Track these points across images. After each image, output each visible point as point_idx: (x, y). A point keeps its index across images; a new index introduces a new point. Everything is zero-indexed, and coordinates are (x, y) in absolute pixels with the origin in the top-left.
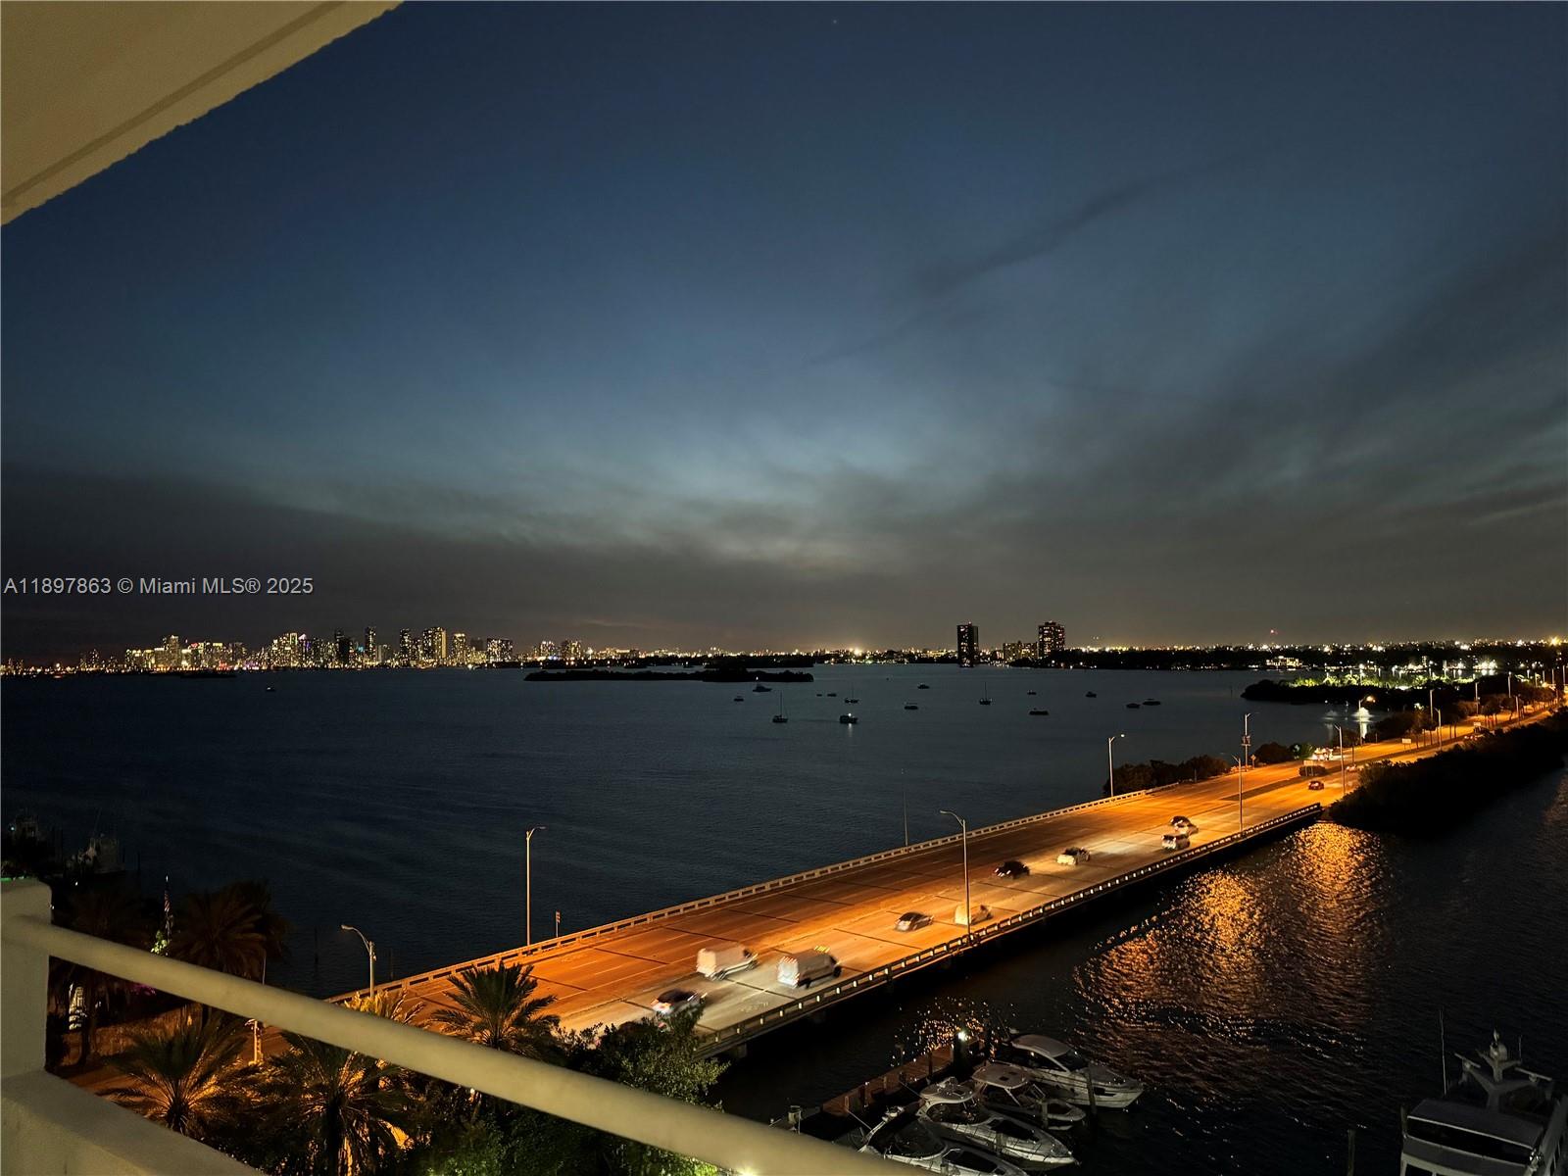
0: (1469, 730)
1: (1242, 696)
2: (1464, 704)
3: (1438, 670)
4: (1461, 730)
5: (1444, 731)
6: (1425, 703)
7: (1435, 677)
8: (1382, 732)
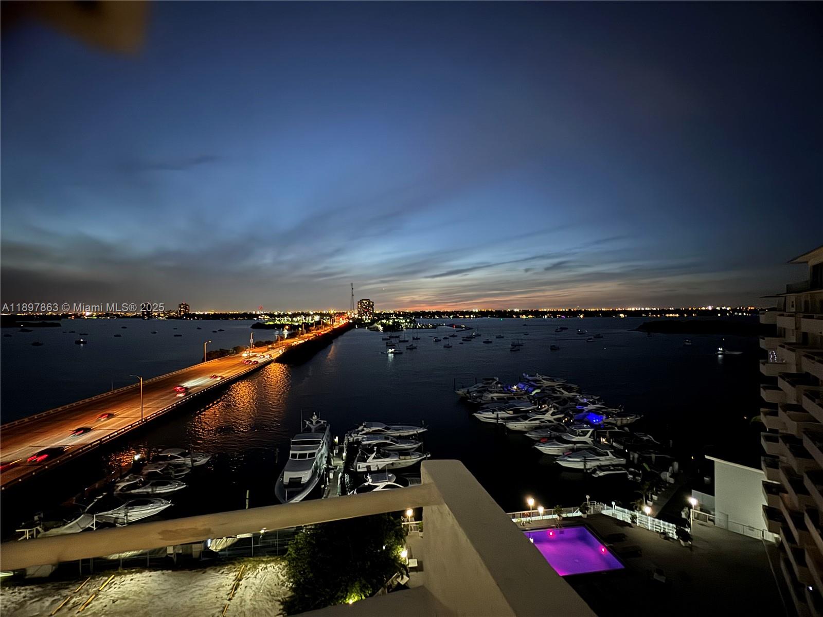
0: (312, 335)
1: (251, 327)
2: (311, 328)
3: (305, 319)
4: (310, 335)
5: (306, 335)
6: (302, 328)
7: (304, 321)
8: (291, 336)
